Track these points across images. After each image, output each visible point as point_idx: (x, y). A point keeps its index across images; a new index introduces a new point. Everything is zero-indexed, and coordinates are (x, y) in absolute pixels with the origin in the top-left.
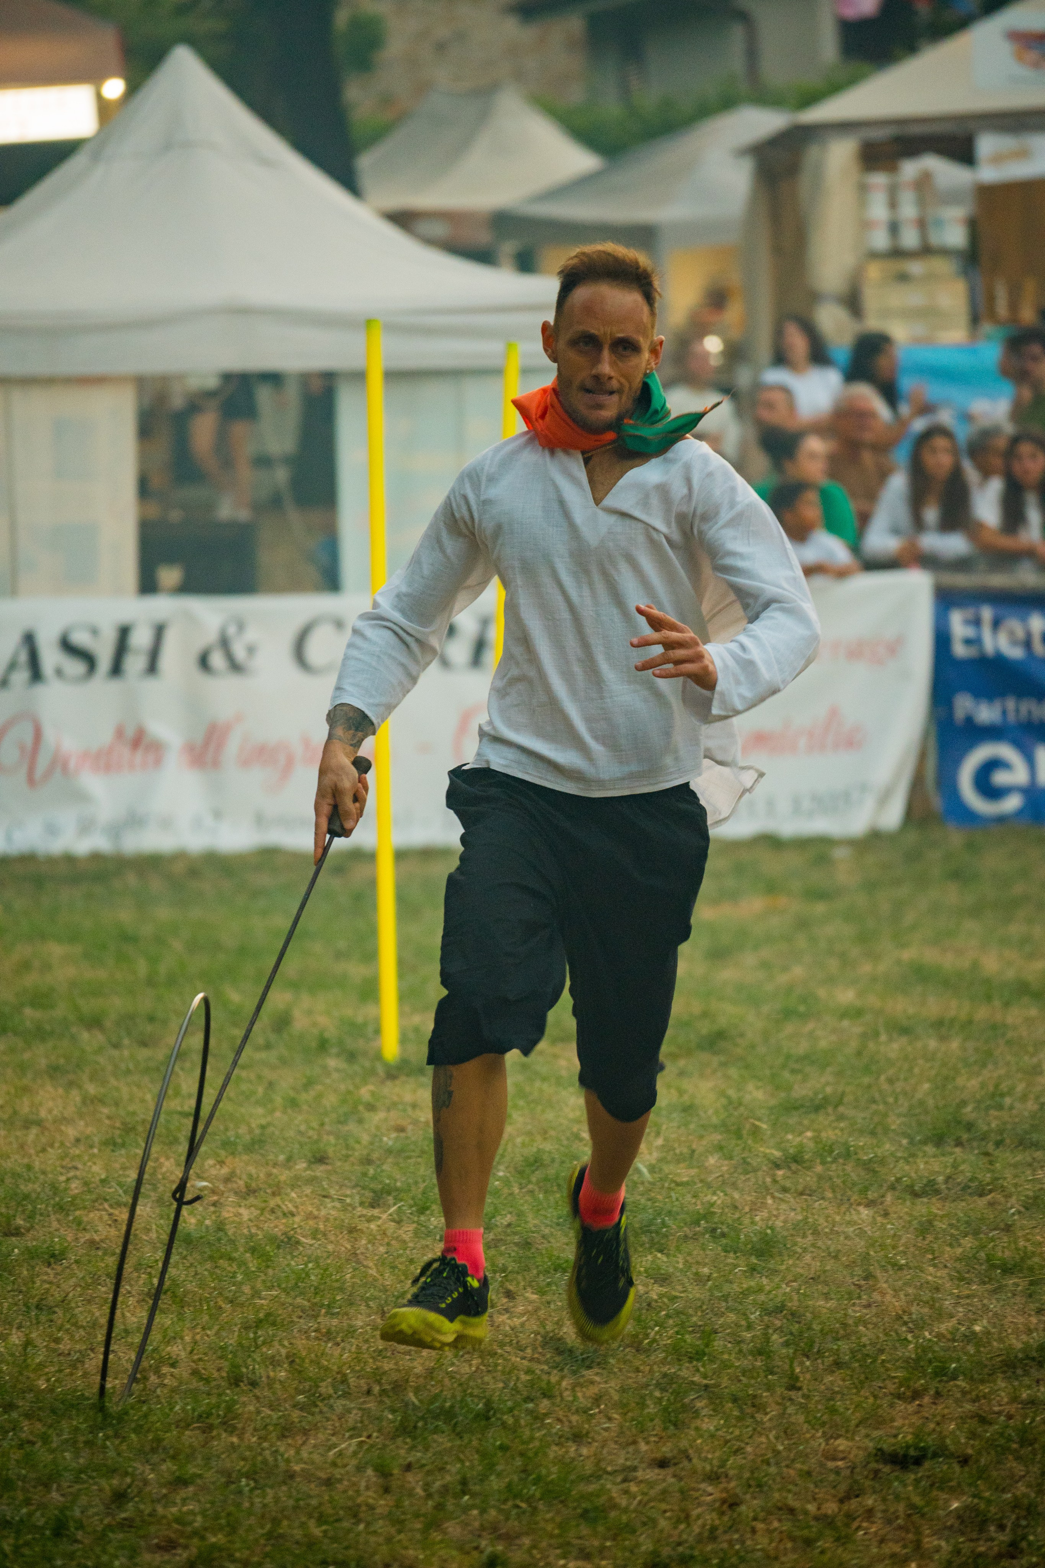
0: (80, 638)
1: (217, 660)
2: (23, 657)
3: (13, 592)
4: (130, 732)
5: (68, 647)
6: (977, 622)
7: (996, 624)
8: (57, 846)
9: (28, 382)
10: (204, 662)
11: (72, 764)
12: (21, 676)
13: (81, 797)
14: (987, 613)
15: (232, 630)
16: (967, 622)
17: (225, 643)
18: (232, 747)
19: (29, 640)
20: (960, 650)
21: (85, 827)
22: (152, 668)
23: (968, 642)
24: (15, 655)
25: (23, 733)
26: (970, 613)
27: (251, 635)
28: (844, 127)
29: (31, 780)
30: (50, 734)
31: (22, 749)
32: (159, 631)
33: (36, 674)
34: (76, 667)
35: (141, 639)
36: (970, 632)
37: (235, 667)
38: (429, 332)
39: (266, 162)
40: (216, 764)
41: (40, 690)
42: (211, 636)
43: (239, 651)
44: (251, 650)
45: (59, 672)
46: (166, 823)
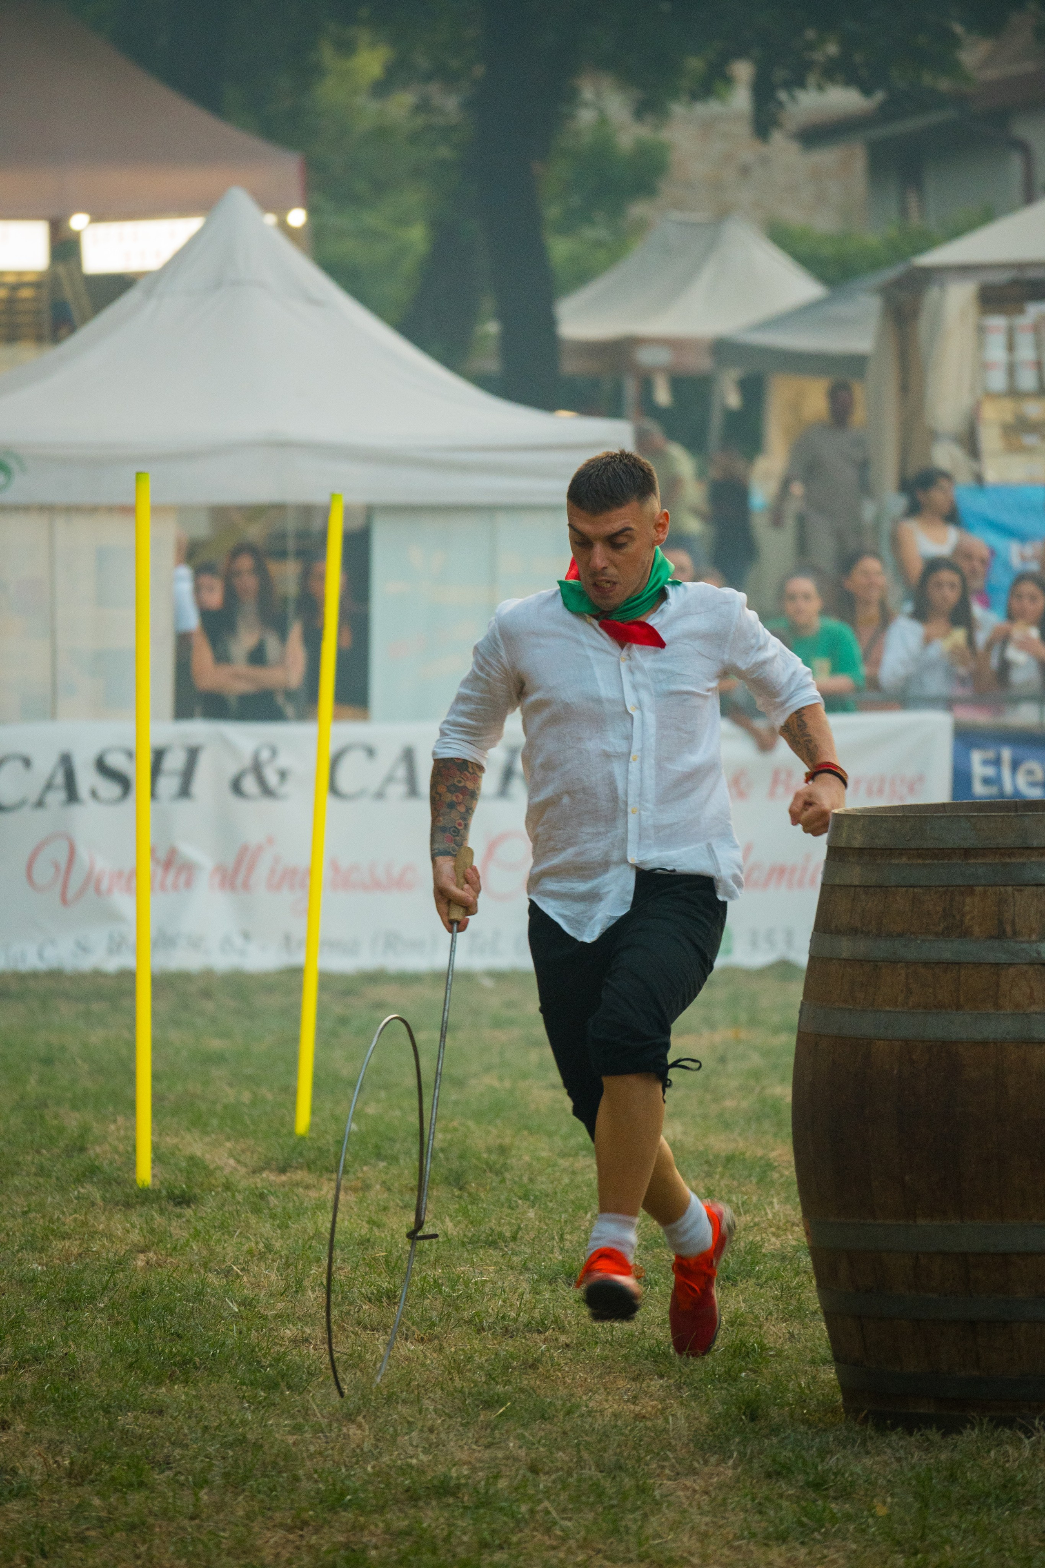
0: (116, 761)
1: (250, 784)
2: (60, 779)
3: (53, 715)
4: (162, 854)
5: (102, 768)
6: (997, 762)
7: (1015, 765)
8: (87, 964)
9: (72, 510)
10: (236, 787)
11: (105, 885)
12: (57, 797)
13: (112, 916)
14: (1006, 754)
15: (265, 755)
16: (986, 762)
17: (257, 768)
18: (262, 871)
19: (66, 762)
20: (979, 789)
21: (116, 946)
22: (185, 791)
23: (986, 781)
24: (52, 777)
25: (58, 852)
26: (991, 754)
27: (284, 760)
28: (964, 270)
29: (64, 900)
30: (83, 853)
31: (57, 867)
32: (193, 754)
33: (72, 795)
34: (110, 789)
35: (175, 761)
36: (990, 771)
37: (267, 791)
38: (465, 468)
39: (314, 302)
40: (246, 886)
41: (76, 810)
42: (247, 761)
43: (272, 778)
44: (283, 775)
45: (94, 794)
46: (196, 944)
